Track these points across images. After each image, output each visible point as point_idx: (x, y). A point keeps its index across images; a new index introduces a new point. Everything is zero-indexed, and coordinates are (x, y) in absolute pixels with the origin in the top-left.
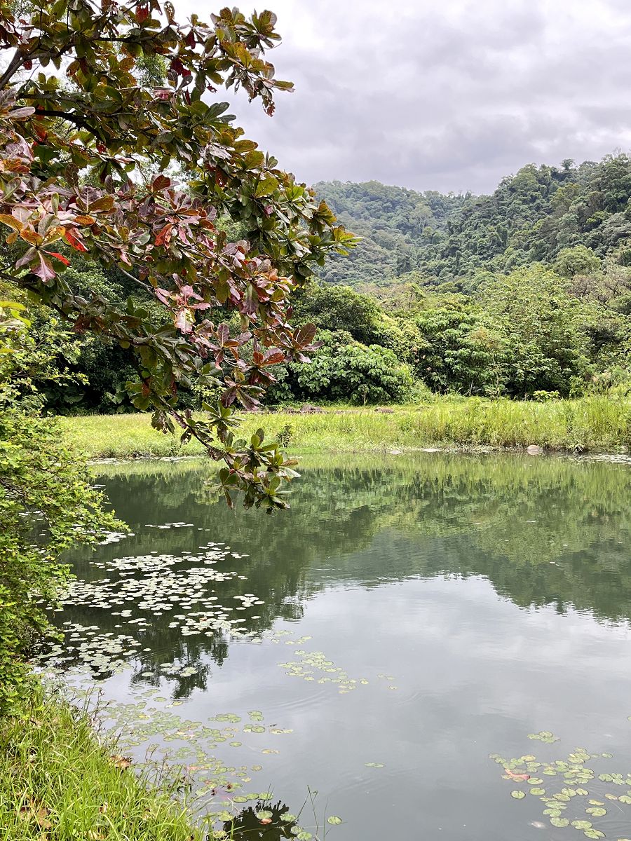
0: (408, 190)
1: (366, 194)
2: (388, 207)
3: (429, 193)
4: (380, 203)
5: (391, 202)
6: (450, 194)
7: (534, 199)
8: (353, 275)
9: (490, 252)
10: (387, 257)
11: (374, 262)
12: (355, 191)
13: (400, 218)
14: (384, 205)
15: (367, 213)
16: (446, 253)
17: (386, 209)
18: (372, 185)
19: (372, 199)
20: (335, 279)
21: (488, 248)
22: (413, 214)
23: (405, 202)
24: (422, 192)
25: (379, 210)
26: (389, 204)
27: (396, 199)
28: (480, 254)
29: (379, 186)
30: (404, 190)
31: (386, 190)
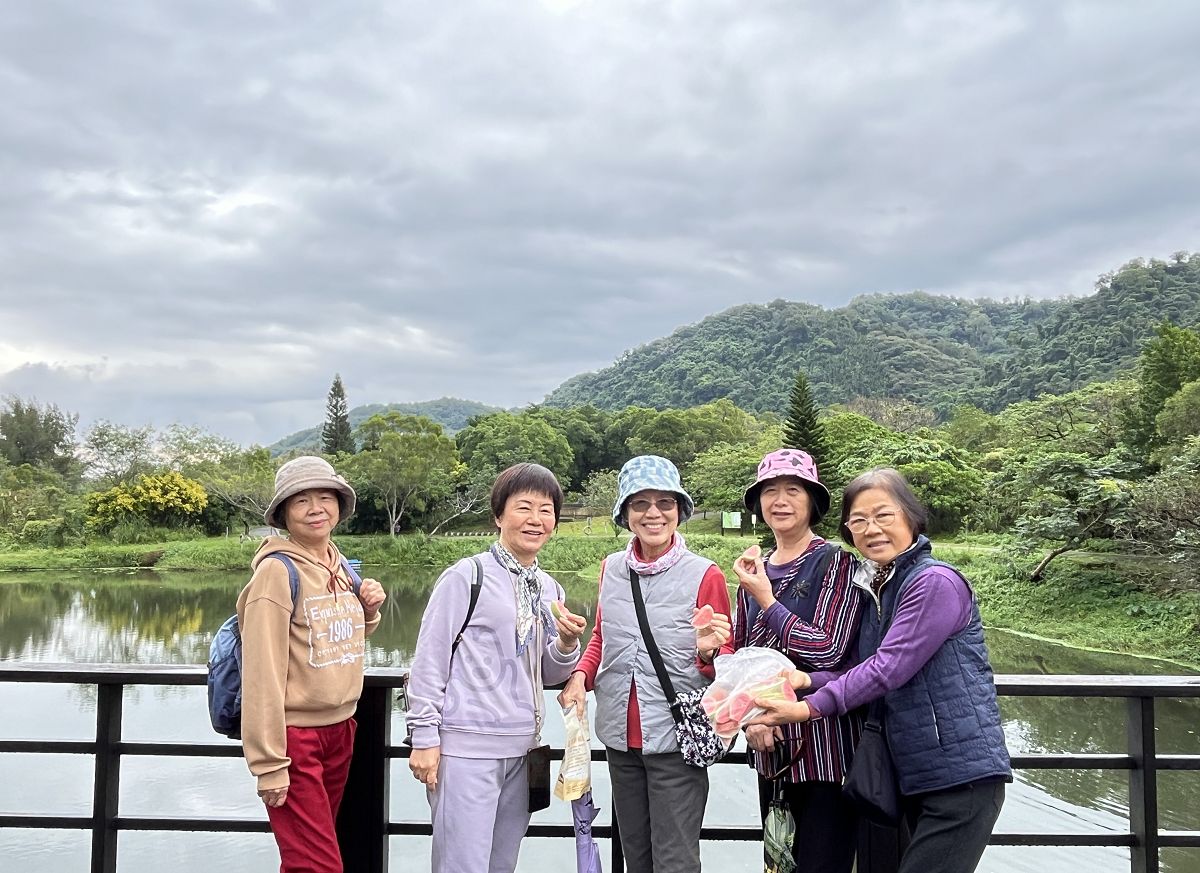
0: (957, 298)
1: (911, 305)
2: (938, 316)
3: (981, 301)
4: (929, 313)
5: (941, 312)
6: (1005, 300)
7: (1149, 296)
8: (924, 386)
9: (1113, 354)
10: (957, 366)
11: (944, 371)
12: (899, 302)
13: (952, 327)
14: (934, 315)
15: (915, 323)
16: (1048, 358)
17: (936, 319)
18: (917, 296)
19: (919, 309)
20: (904, 390)
21: (1109, 350)
22: (969, 322)
23: (957, 311)
24: (973, 300)
25: (928, 320)
26: (938, 313)
27: (946, 307)
28: (1099, 356)
29: (925, 295)
30: (953, 299)
31: (933, 300)
